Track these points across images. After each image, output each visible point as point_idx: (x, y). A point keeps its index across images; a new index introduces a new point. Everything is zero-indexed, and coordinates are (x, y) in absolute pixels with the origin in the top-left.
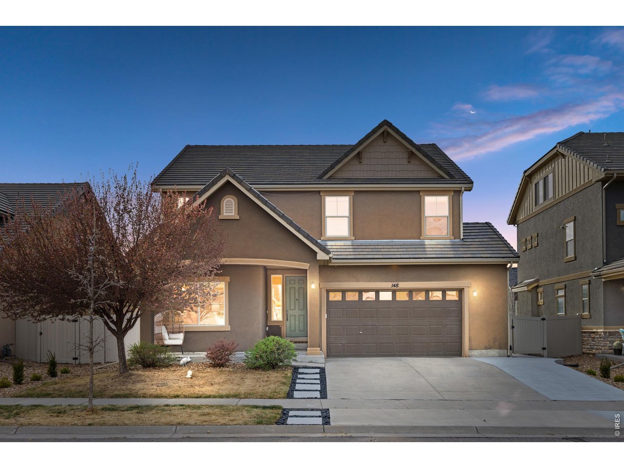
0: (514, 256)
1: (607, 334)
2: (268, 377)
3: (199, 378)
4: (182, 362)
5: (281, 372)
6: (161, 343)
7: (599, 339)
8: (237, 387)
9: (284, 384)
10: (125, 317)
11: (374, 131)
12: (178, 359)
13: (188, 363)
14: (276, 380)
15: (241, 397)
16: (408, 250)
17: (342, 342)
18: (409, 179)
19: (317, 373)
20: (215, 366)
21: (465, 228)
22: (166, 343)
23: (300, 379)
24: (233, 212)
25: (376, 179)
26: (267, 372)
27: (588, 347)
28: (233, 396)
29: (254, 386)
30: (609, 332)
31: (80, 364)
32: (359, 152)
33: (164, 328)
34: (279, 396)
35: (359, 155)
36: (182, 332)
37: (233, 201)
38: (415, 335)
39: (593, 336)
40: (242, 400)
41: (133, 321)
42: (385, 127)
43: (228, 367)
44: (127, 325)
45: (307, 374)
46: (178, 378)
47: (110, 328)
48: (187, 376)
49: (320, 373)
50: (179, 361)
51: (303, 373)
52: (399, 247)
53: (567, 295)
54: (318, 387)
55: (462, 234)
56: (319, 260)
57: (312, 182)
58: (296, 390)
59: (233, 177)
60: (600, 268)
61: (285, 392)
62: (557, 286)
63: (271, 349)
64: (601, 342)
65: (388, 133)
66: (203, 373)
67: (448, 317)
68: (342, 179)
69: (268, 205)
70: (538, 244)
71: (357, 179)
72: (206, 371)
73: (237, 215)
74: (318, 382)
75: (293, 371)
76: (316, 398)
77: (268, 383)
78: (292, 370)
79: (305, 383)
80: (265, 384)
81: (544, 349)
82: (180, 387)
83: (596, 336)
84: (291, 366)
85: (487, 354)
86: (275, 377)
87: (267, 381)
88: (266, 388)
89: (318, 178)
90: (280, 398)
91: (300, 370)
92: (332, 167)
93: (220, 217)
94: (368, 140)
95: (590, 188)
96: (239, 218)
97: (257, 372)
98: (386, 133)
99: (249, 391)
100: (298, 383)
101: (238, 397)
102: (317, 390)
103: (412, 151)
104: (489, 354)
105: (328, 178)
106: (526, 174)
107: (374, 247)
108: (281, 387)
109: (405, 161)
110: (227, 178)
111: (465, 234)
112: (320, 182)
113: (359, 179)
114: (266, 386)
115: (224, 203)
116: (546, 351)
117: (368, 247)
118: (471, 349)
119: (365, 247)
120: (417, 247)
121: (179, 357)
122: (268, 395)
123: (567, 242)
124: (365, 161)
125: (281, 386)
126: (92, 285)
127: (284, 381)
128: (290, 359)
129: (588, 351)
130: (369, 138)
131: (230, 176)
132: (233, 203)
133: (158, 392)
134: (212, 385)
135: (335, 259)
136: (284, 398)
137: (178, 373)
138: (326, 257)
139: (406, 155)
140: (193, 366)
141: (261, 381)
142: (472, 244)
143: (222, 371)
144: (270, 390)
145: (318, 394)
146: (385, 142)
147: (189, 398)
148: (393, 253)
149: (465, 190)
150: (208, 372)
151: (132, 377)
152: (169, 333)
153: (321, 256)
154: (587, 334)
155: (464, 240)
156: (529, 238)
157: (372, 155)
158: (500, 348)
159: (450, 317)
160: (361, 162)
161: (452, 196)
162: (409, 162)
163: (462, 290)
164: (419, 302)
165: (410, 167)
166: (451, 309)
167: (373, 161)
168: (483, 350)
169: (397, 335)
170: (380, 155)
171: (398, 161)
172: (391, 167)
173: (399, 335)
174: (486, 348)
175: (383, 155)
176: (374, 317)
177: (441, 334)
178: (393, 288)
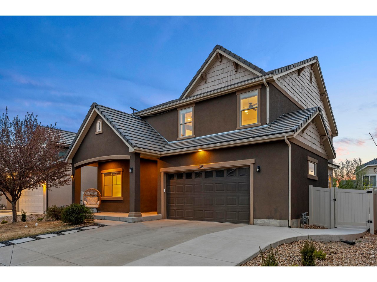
11: (210, 56)
17: (174, 209)
24: (101, 129)
32: (202, 75)
37: (100, 122)
38: (218, 204)
42: (218, 50)
55: (268, 120)
65: (221, 56)
67: (240, 190)
85: (269, 223)
93: (96, 133)
96: (102, 132)
98: (218, 55)
103: (235, 62)
109: (234, 72)
110: (94, 109)
115: (97, 124)
118: (255, 218)
124: (208, 80)
130: (207, 62)
132: (101, 124)
138: (133, 150)
139: (233, 68)
146: (221, 62)
153: (131, 149)
157: (213, 74)
158: (281, 219)
159: (241, 190)
160: (206, 82)
161: (260, 89)
162: (236, 72)
163: (248, 167)
164: (220, 179)
165: (238, 75)
166: (243, 183)
167: (214, 79)
168: (266, 220)
169: (206, 204)
170: (218, 73)
171: (229, 74)
172: (224, 80)
173: (207, 204)
174: (268, 218)
175: (220, 72)
176: (192, 191)
177: (235, 205)
178: (200, 169)
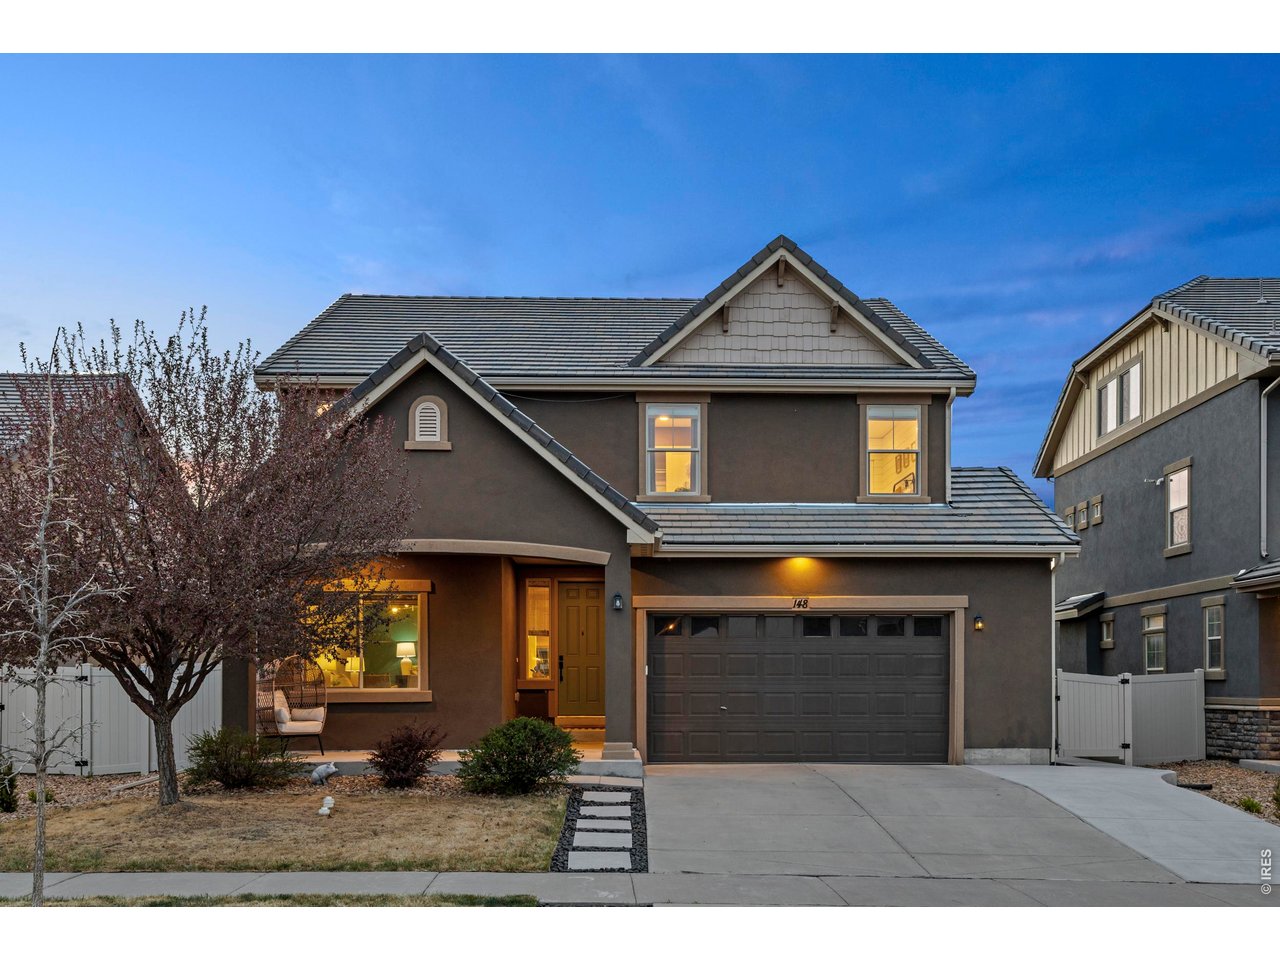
0: (1067, 540)
1: (1268, 716)
2: (510, 814)
3: (348, 815)
4: (315, 775)
5: (542, 800)
6: (271, 730)
7: (1248, 727)
8: (434, 841)
9: (547, 831)
10: (176, 672)
11: (756, 262)
12: (308, 768)
13: (329, 776)
14: (528, 821)
15: (441, 866)
16: (831, 524)
17: (683, 729)
18: (832, 368)
19: (624, 804)
20: (391, 784)
21: (954, 480)
22: (283, 730)
23: (585, 817)
24: (438, 433)
25: (759, 368)
26: (509, 801)
27: (1221, 742)
28: (421, 865)
29: (473, 840)
30: (1271, 712)
31: (90, 776)
32: (723, 307)
33: (279, 696)
34: (533, 865)
35: (722, 315)
36: (322, 705)
37: (437, 409)
38: (846, 713)
39: (1232, 718)
40: (444, 876)
41: (194, 680)
42: (781, 253)
43: (421, 788)
44: (178, 690)
45: (602, 804)
46: (298, 817)
47: (137, 698)
48: (320, 811)
49: (631, 804)
50: (310, 772)
51: (593, 803)
52: (811, 518)
53: (1169, 629)
54: (627, 840)
55: (949, 492)
56: (630, 545)
57: (617, 373)
58: (574, 849)
59: (438, 352)
60: (1252, 571)
61: (548, 853)
62: (1146, 610)
63: (518, 747)
64: (1253, 733)
65: (788, 267)
66: (360, 802)
67: (917, 675)
68: (685, 366)
69: (517, 418)
70: (1102, 518)
71: (717, 367)
72: (368, 797)
73: (446, 442)
74: (627, 825)
75: (570, 798)
76: (621, 870)
77: (509, 830)
78: (567, 796)
79: (596, 830)
80: (500, 832)
81: (1125, 746)
82: (296, 841)
83: (1240, 721)
84: (567, 785)
85: (1005, 757)
86: (527, 814)
87: (507, 824)
88: (502, 843)
89: (630, 364)
90: (533, 870)
91: (587, 796)
92: (662, 341)
93: (408, 445)
94: (744, 281)
95: (1231, 394)
96: (450, 448)
97: (486, 801)
98: (782, 267)
99: (462, 853)
100: (580, 830)
101: (434, 867)
102: (623, 849)
103: (840, 306)
104: (1008, 757)
105: (654, 365)
106: (1079, 369)
107: (753, 518)
108: (540, 841)
109: (824, 330)
110: (424, 355)
111: (955, 492)
112: (636, 373)
113: (722, 367)
114: (503, 837)
115: (417, 413)
116: (1129, 752)
117: (740, 518)
118: (967, 746)
119: (734, 518)
120: (849, 518)
121: (309, 764)
122: (507, 862)
123: (1172, 513)
124: (735, 328)
125: (539, 837)
126: (45, 594)
127: (548, 823)
128: (564, 769)
129: (1222, 753)
130: (745, 276)
131: (430, 350)
132: (438, 414)
133: (240, 856)
134: (376, 834)
135: (669, 543)
136: (545, 870)
137: (303, 803)
138: (648, 538)
139: (826, 316)
140: (341, 783)
141: (493, 824)
142: (972, 515)
143: (405, 797)
144: (511, 850)
145: (624, 860)
146: (780, 286)
147: (313, 870)
148: (797, 531)
149: (958, 394)
150: (373, 800)
151: (188, 814)
152: (291, 706)
153: (637, 535)
154: (1218, 716)
155: (954, 505)
156: (1082, 505)
157: (752, 315)
158: (1034, 745)
159: (921, 674)
160: (726, 331)
161: (927, 407)
162: (833, 331)
163: (949, 615)
164: (854, 641)
165: (836, 342)
166: (925, 656)
167: (753, 329)
168: (995, 750)
169: (804, 713)
170: (768, 315)
171: (808, 329)
172: (792, 343)
173: (808, 713)
174: (1003, 745)
175: (776, 315)
176: (753, 674)
177: (903, 713)
178: (796, 609)
